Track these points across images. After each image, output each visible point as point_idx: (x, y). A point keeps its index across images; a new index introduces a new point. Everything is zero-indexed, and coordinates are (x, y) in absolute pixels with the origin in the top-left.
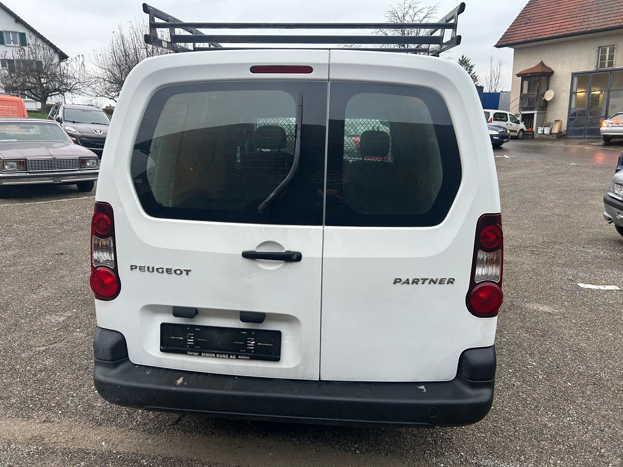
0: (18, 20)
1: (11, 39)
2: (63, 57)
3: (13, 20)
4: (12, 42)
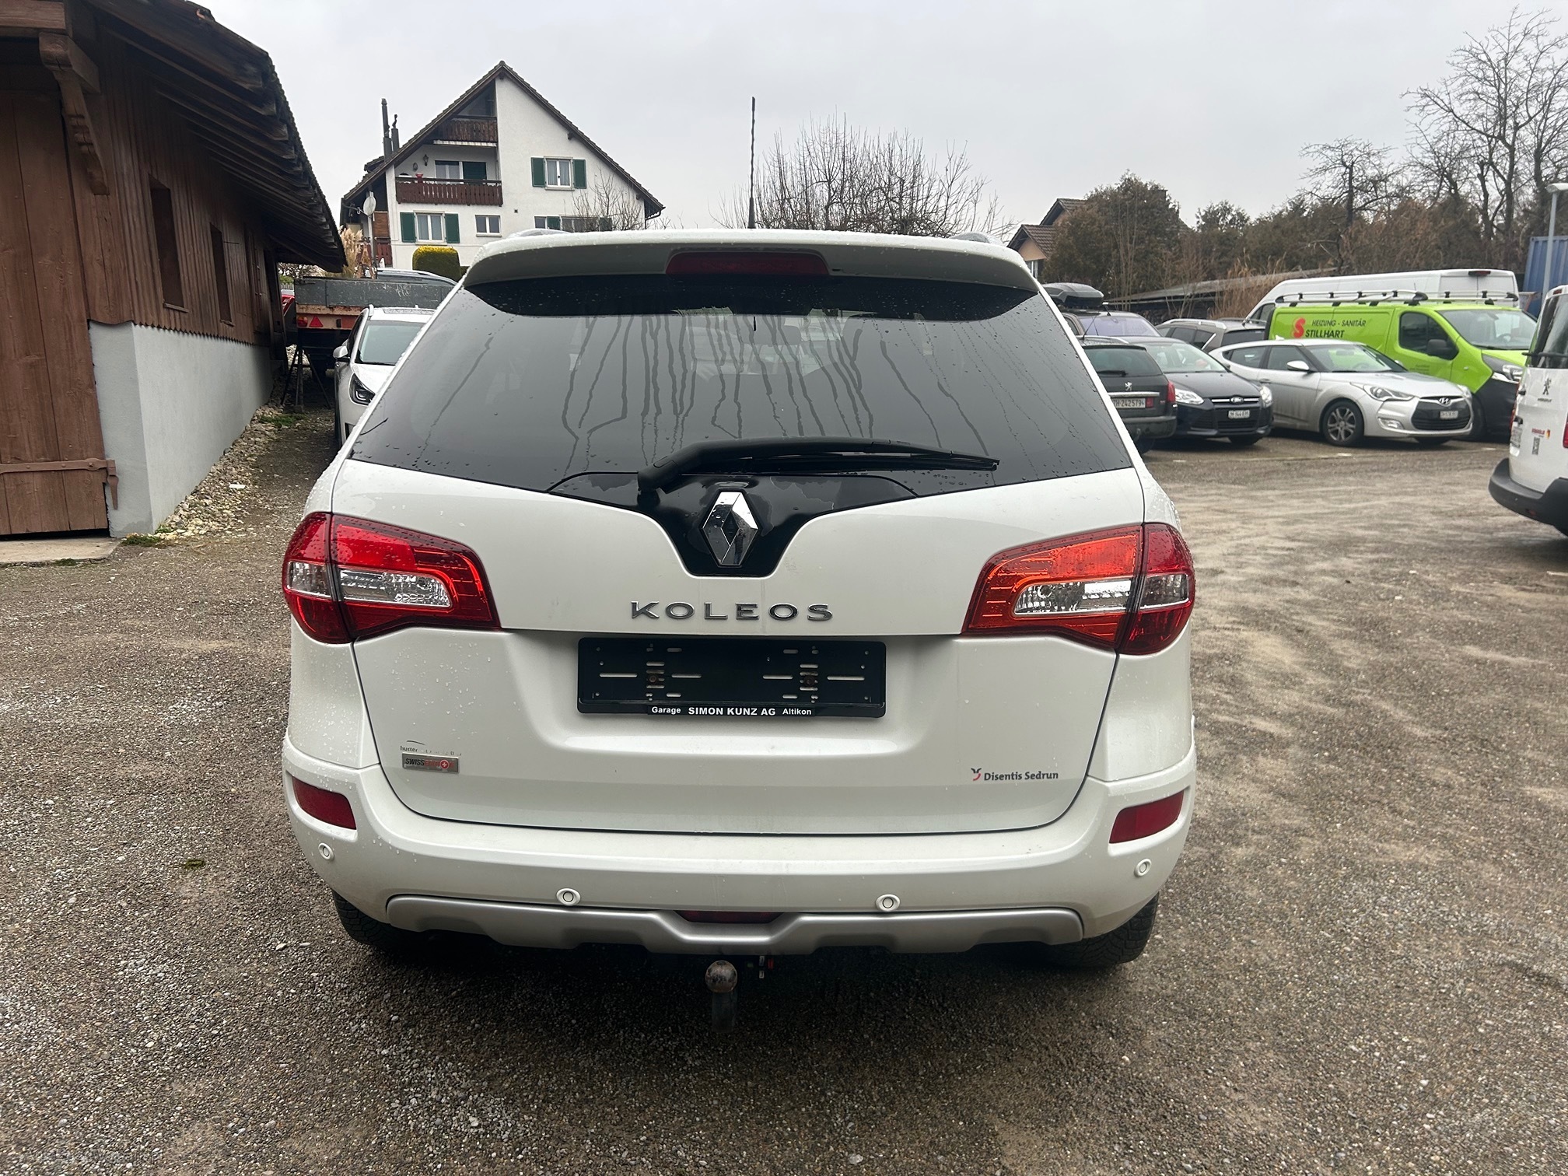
0: (575, 134)
1: (558, 174)
2: (652, 206)
3: (564, 135)
4: (559, 180)
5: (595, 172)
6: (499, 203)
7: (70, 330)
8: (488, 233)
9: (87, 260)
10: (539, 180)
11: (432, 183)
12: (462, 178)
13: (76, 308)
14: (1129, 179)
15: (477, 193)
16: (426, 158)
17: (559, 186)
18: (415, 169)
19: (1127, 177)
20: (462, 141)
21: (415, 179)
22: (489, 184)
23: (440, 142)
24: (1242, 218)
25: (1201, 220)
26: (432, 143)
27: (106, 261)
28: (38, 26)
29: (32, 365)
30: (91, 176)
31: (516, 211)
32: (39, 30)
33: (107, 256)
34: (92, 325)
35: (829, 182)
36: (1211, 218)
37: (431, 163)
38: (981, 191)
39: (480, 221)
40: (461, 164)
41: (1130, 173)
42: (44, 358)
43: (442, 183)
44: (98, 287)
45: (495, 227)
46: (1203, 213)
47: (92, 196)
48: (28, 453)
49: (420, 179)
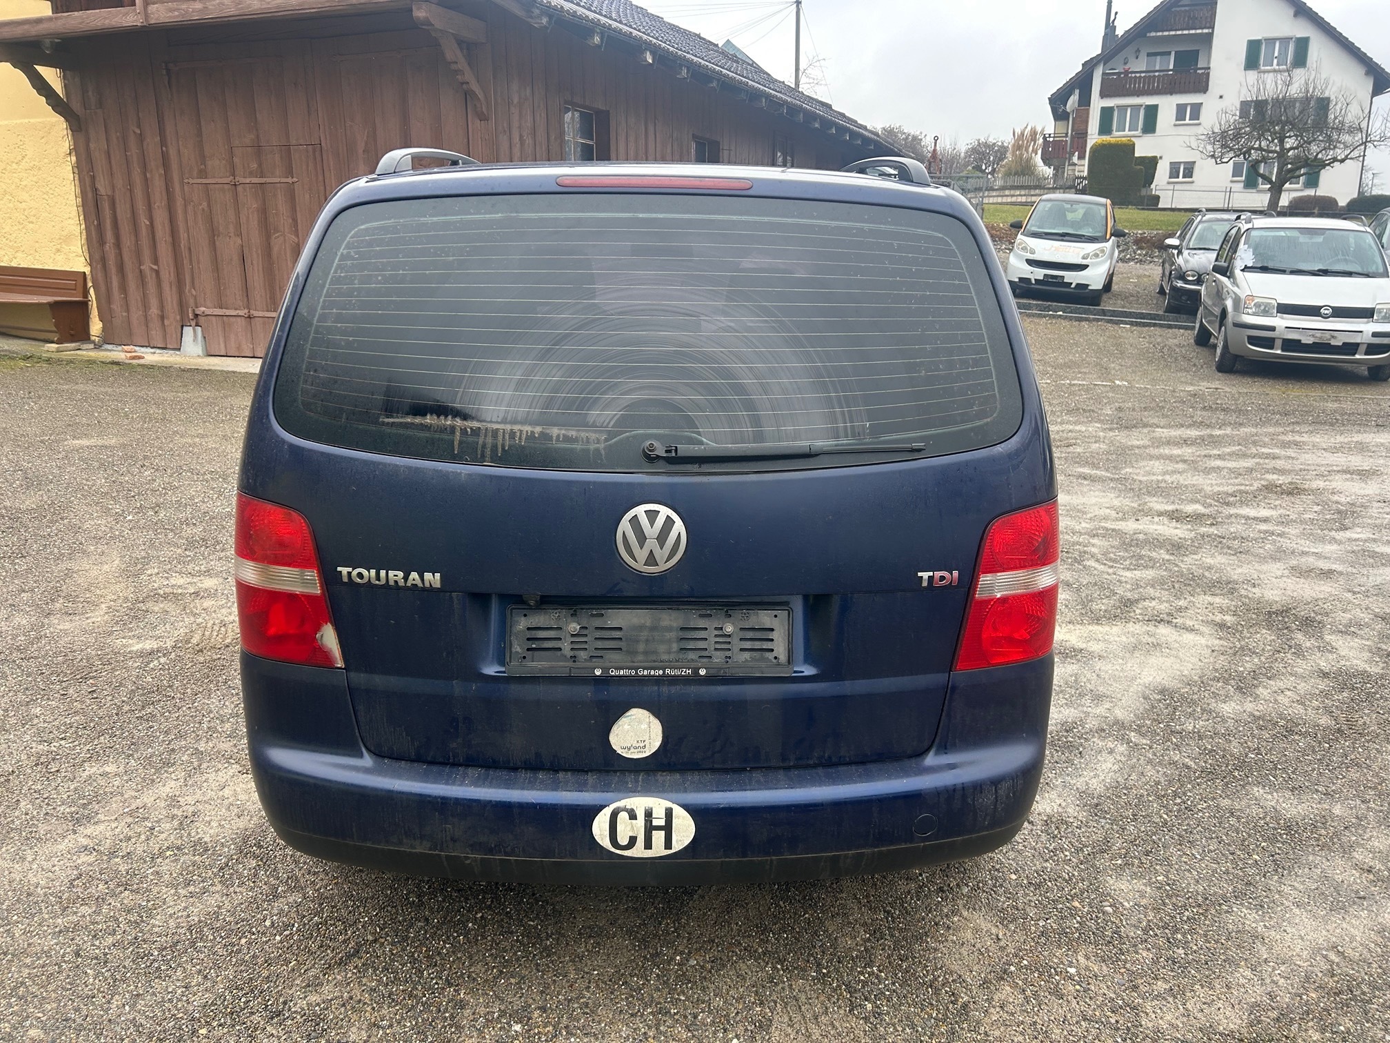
0: (1302, 11)
1: (1276, 54)
3: (1292, 11)
4: (1275, 61)
5: (1318, 48)
6: (1205, 90)
8: (1187, 121)
10: (1252, 63)
11: (1138, 75)
12: (1171, 67)
15: (1182, 82)
16: (1138, 51)
17: (1274, 66)
18: (1125, 64)
20: (1176, 30)
21: (1122, 73)
23: (1153, 34)
26: (1145, 36)
31: (1221, 97)
32: (412, 1)
37: (1143, 56)
39: (1181, 111)
40: (1173, 54)
43: (1148, 74)
45: (1195, 115)
47: (479, 122)
49: (1127, 72)
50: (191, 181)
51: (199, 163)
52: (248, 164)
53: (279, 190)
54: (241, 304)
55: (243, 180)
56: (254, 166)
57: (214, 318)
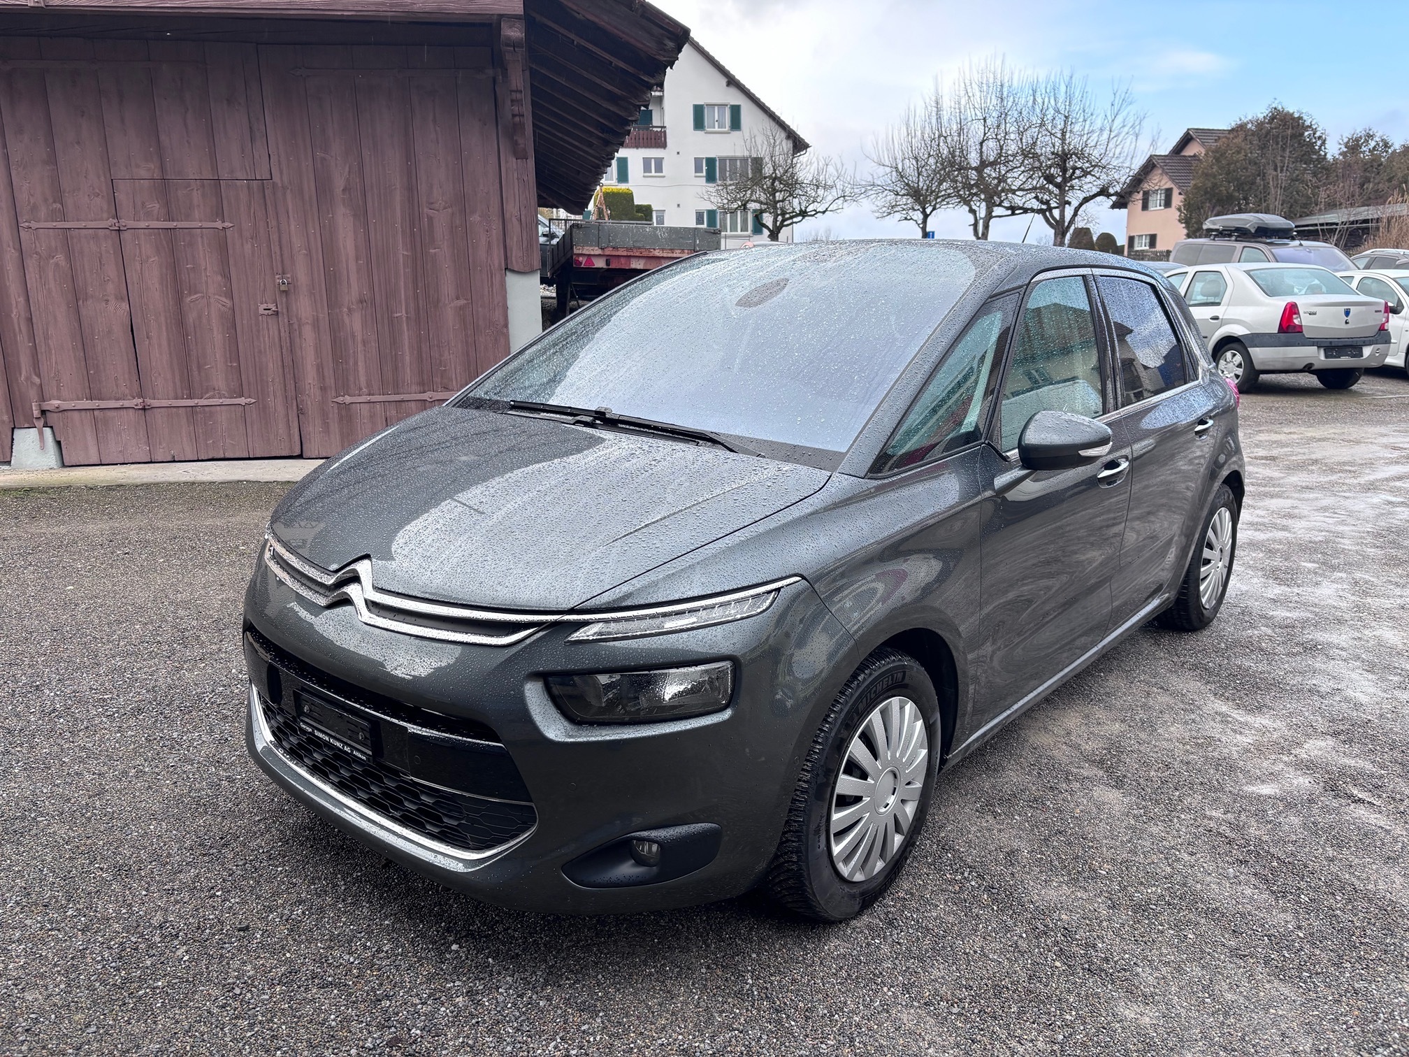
0: (732, 82)
1: (716, 118)
2: (799, 145)
3: (724, 81)
4: (716, 123)
5: (749, 114)
6: (664, 146)
7: (492, 277)
8: (653, 173)
9: (507, 216)
10: (699, 123)
13: (497, 259)
14: (1275, 109)
15: (645, 138)
17: (717, 129)
19: (1274, 106)
22: (655, 129)
24: (1386, 145)
25: (1343, 147)
27: (523, 217)
28: (502, 12)
29: (461, 308)
30: (515, 143)
31: (678, 153)
32: (501, 16)
33: (523, 213)
34: (508, 273)
35: (985, 119)
36: (1353, 146)
38: (1144, 124)
39: (647, 162)
41: (1276, 102)
42: (470, 301)
44: (515, 239)
45: (659, 168)
46: (1346, 140)
47: (515, 160)
48: (454, 383)
50: (34, 225)
51: (51, 201)
52: (143, 204)
53: (199, 239)
54: (127, 391)
55: (131, 224)
56: (155, 206)
57: (76, 414)
